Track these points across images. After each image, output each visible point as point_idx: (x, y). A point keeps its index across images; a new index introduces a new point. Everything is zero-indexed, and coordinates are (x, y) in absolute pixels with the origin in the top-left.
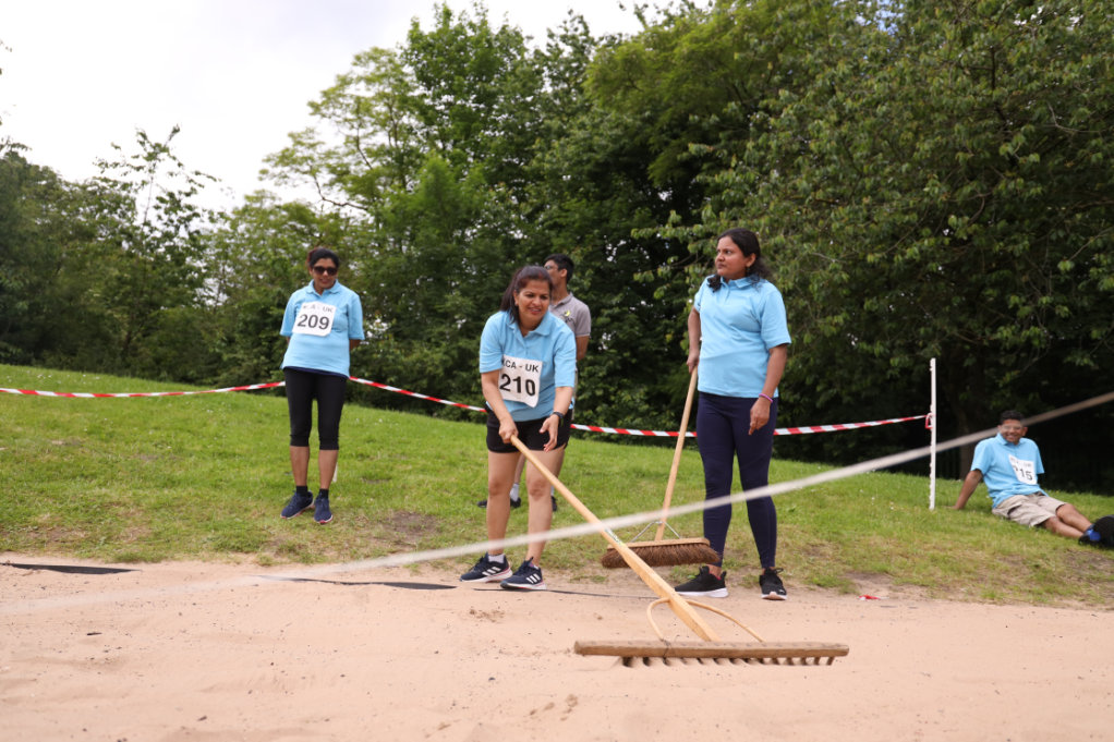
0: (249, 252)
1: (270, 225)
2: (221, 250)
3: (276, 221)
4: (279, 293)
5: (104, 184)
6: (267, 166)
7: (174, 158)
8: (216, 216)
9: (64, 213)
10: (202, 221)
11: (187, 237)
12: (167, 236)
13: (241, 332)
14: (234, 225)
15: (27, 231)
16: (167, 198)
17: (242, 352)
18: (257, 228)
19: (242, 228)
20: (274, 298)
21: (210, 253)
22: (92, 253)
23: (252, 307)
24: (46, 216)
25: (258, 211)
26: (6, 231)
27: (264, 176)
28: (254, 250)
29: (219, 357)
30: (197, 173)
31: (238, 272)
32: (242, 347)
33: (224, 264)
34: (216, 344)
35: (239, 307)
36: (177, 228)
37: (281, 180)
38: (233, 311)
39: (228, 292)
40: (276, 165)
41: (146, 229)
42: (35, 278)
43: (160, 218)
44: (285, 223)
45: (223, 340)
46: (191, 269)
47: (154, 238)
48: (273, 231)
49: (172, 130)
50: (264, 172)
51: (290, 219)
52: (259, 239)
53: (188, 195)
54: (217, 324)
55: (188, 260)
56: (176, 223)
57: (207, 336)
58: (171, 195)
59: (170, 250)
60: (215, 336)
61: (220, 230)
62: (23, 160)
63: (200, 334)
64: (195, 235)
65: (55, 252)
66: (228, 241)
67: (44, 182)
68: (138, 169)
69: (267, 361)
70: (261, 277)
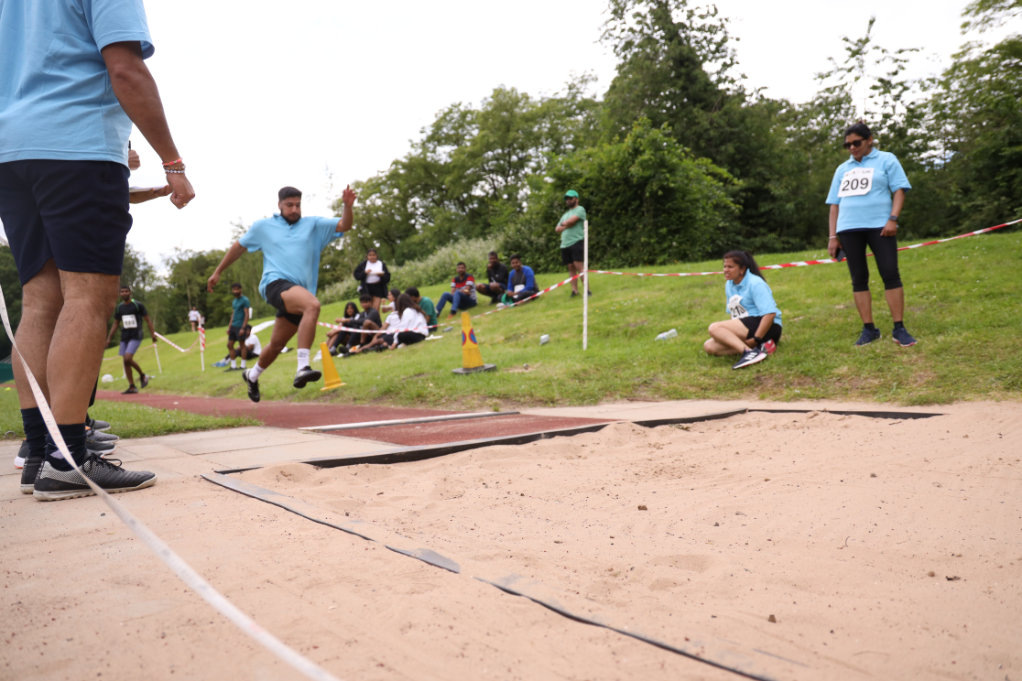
0: (967, 104)
1: (983, 72)
2: (938, 113)
3: (989, 66)
4: (1008, 133)
5: (826, 94)
6: (967, 18)
7: (877, 48)
8: (927, 83)
9: (803, 128)
10: (914, 92)
11: (905, 111)
12: (887, 116)
13: (975, 180)
14: (946, 85)
15: (782, 150)
16: (879, 84)
17: (980, 198)
18: (971, 80)
19: (955, 85)
20: (1003, 139)
21: (930, 117)
22: (830, 151)
23: (983, 153)
24: (789, 136)
25: (968, 64)
26: (768, 155)
27: (967, 28)
28: (971, 101)
29: (957, 209)
30: (901, 51)
31: (959, 126)
32: (979, 195)
33: (944, 124)
34: (953, 197)
35: (968, 157)
36: (894, 107)
37: (986, 25)
38: (963, 162)
39: (954, 147)
40: (977, 13)
41: (868, 118)
42: (794, 184)
43: (876, 103)
44: (999, 64)
45: (958, 193)
46: (914, 137)
47: (876, 123)
48: (987, 77)
49: (868, 23)
50: (966, 25)
51: (1004, 59)
52: (975, 90)
53: (895, 73)
54: (950, 179)
55: (910, 131)
56: (893, 103)
57: (942, 193)
58: (881, 80)
59: (892, 128)
60: (950, 190)
61: (934, 95)
62: (768, 100)
63: (934, 192)
64: (912, 107)
65: (804, 160)
66: (943, 102)
67: (784, 111)
68: (850, 70)
69: (1009, 200)
70: (984, 124)
